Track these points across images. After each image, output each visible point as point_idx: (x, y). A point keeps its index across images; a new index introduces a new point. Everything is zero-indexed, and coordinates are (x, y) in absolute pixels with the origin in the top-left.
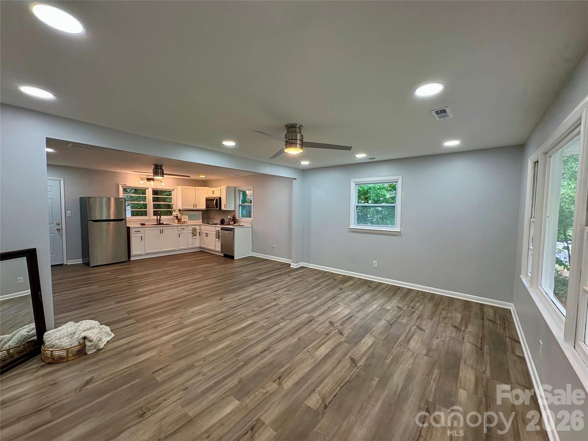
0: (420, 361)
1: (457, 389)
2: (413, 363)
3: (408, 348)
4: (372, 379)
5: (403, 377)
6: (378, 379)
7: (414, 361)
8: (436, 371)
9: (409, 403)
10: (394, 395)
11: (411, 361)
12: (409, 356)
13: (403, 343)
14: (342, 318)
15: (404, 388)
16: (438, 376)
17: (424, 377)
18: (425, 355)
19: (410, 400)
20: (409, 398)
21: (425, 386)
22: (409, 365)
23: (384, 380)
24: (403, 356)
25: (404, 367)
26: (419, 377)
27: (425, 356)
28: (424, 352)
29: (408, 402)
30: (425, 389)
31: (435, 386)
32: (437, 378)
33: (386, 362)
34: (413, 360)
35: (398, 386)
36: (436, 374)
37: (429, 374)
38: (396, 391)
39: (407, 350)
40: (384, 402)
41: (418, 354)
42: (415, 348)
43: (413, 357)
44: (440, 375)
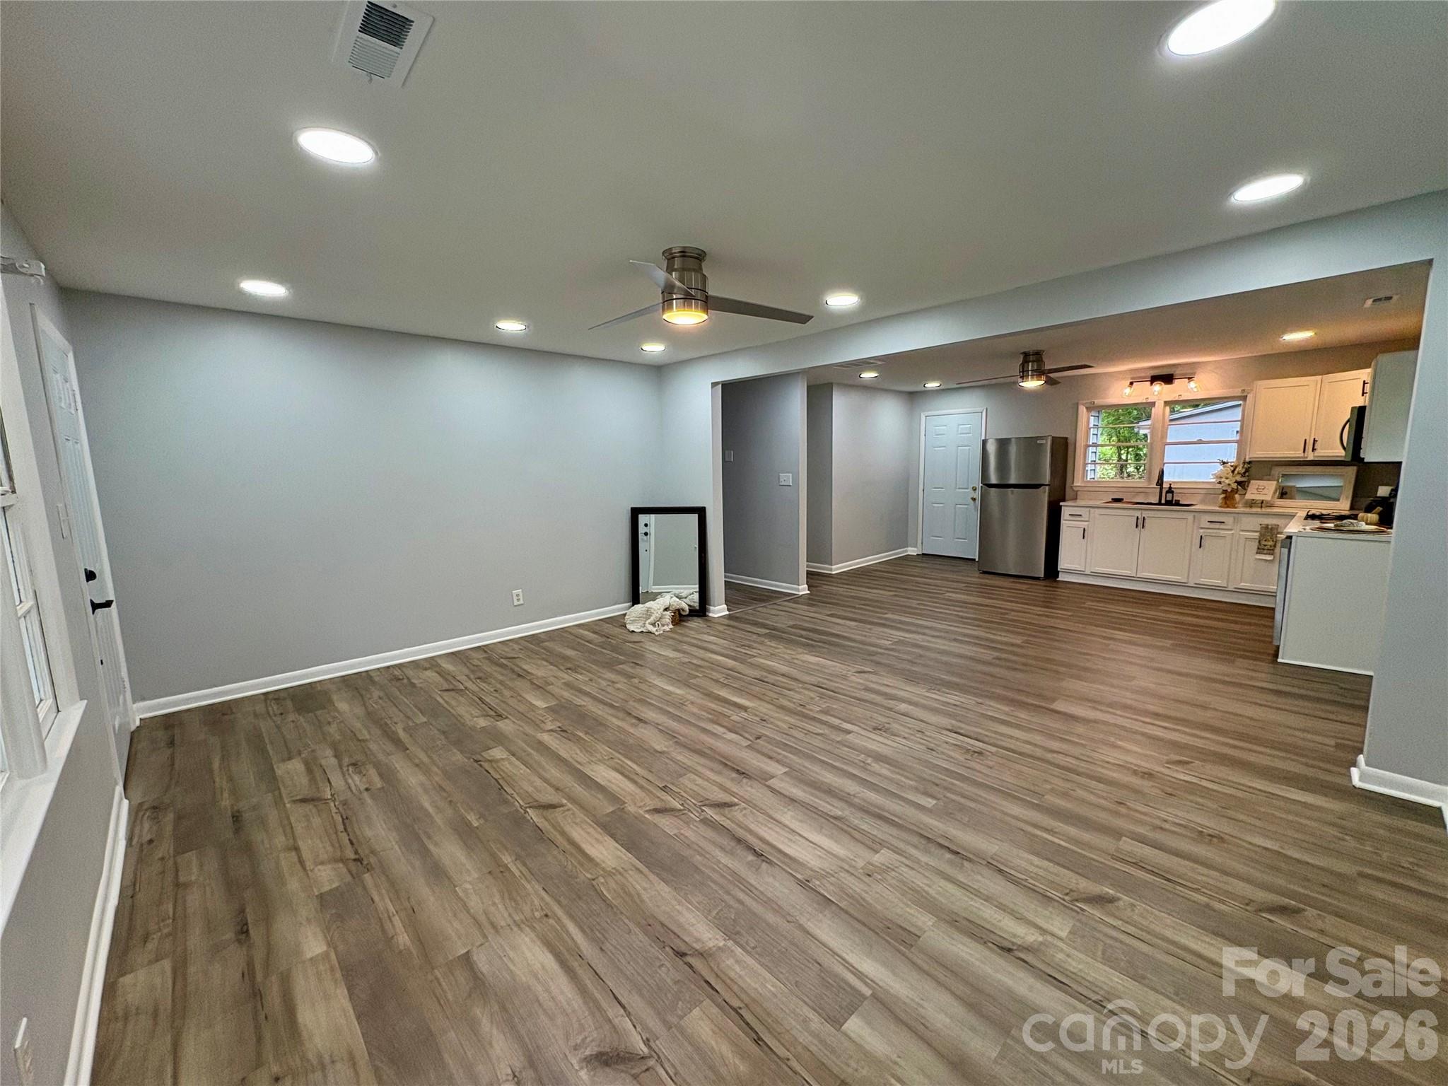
0: (456, 924)
1: (330, 944)
2: (465, 906)
3: (523, 926)
4: (482, 816)
5: (446, 861)
6: (475, 824)
7: (468, 912)
8: (403, 939)
9: (394, 843)
10: (425, 833)
11: (474, 903)
12: (492, 909)
13: (552, 926)
14: (751, 832)
15: (425, 853)
16: (391, 932)
17: (413, 902)
18: (468, 952)
19: (396, 847)
20: (400, 848)
21: (396, 889)
22: (465, 891)
23: (466, 833)
24: (503, 898)
25: (469, 879)
26: (423, 890)
27: (464, 951)
28: (482, 961)
29: (397, 842)
30: (392, 883)
31: (380, 906)
32: (388, 926)
33: (506, 854)
34: (472, 911)
35: (436, 844)
36: (398, 930)
37: (412, 916)
38: (429, 837)
39: (517, 918)
40: (428, 815)
41: (485, 937)
42: (513, 948)
43: (482, 918)
44: (389, 940)
